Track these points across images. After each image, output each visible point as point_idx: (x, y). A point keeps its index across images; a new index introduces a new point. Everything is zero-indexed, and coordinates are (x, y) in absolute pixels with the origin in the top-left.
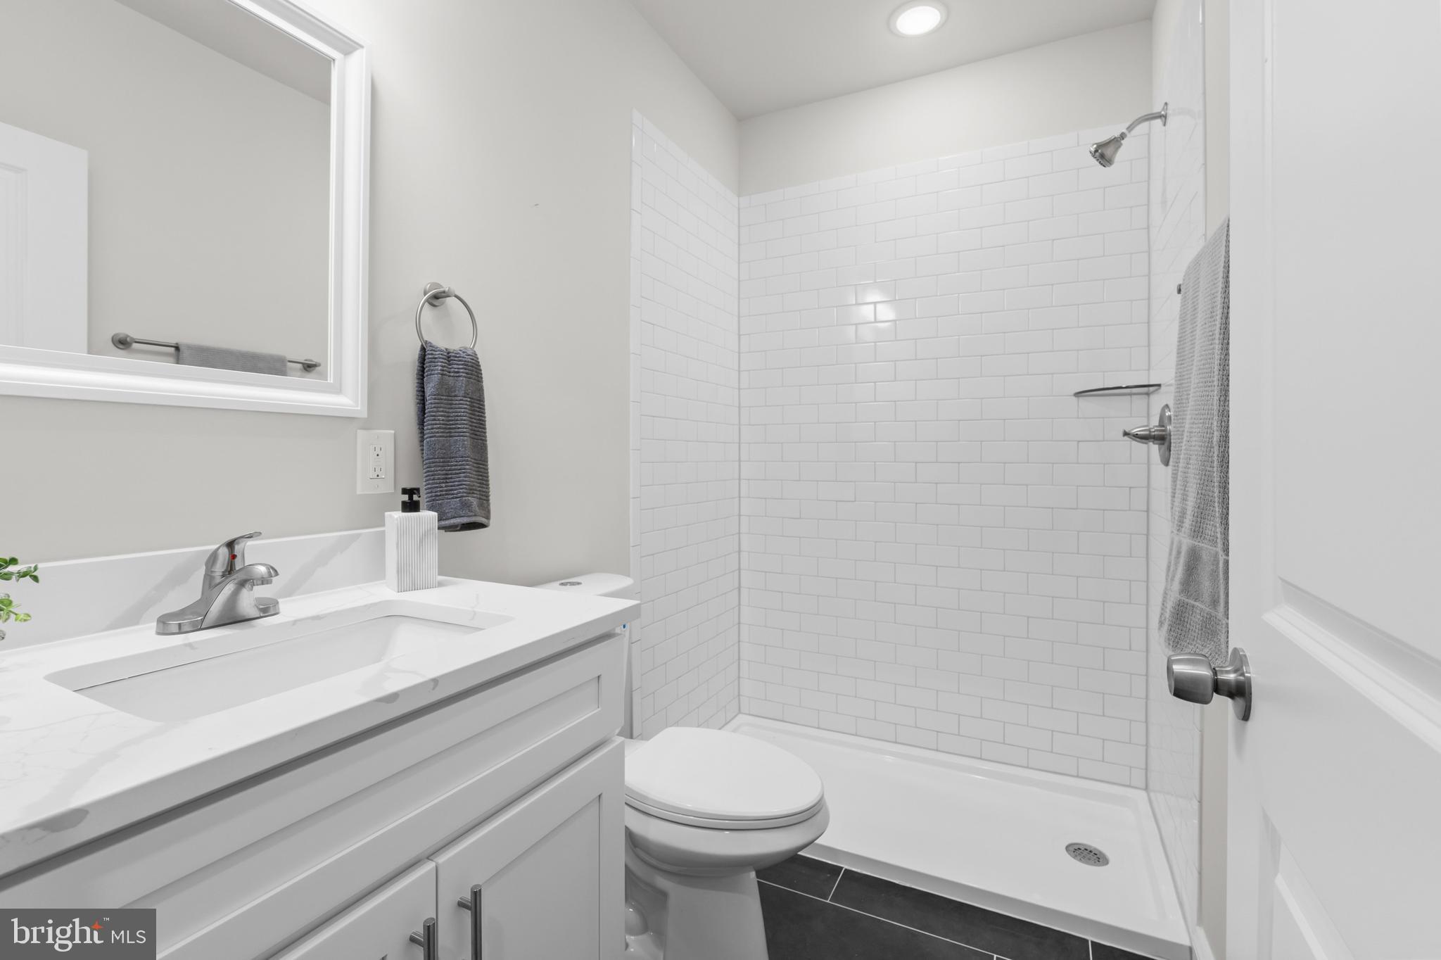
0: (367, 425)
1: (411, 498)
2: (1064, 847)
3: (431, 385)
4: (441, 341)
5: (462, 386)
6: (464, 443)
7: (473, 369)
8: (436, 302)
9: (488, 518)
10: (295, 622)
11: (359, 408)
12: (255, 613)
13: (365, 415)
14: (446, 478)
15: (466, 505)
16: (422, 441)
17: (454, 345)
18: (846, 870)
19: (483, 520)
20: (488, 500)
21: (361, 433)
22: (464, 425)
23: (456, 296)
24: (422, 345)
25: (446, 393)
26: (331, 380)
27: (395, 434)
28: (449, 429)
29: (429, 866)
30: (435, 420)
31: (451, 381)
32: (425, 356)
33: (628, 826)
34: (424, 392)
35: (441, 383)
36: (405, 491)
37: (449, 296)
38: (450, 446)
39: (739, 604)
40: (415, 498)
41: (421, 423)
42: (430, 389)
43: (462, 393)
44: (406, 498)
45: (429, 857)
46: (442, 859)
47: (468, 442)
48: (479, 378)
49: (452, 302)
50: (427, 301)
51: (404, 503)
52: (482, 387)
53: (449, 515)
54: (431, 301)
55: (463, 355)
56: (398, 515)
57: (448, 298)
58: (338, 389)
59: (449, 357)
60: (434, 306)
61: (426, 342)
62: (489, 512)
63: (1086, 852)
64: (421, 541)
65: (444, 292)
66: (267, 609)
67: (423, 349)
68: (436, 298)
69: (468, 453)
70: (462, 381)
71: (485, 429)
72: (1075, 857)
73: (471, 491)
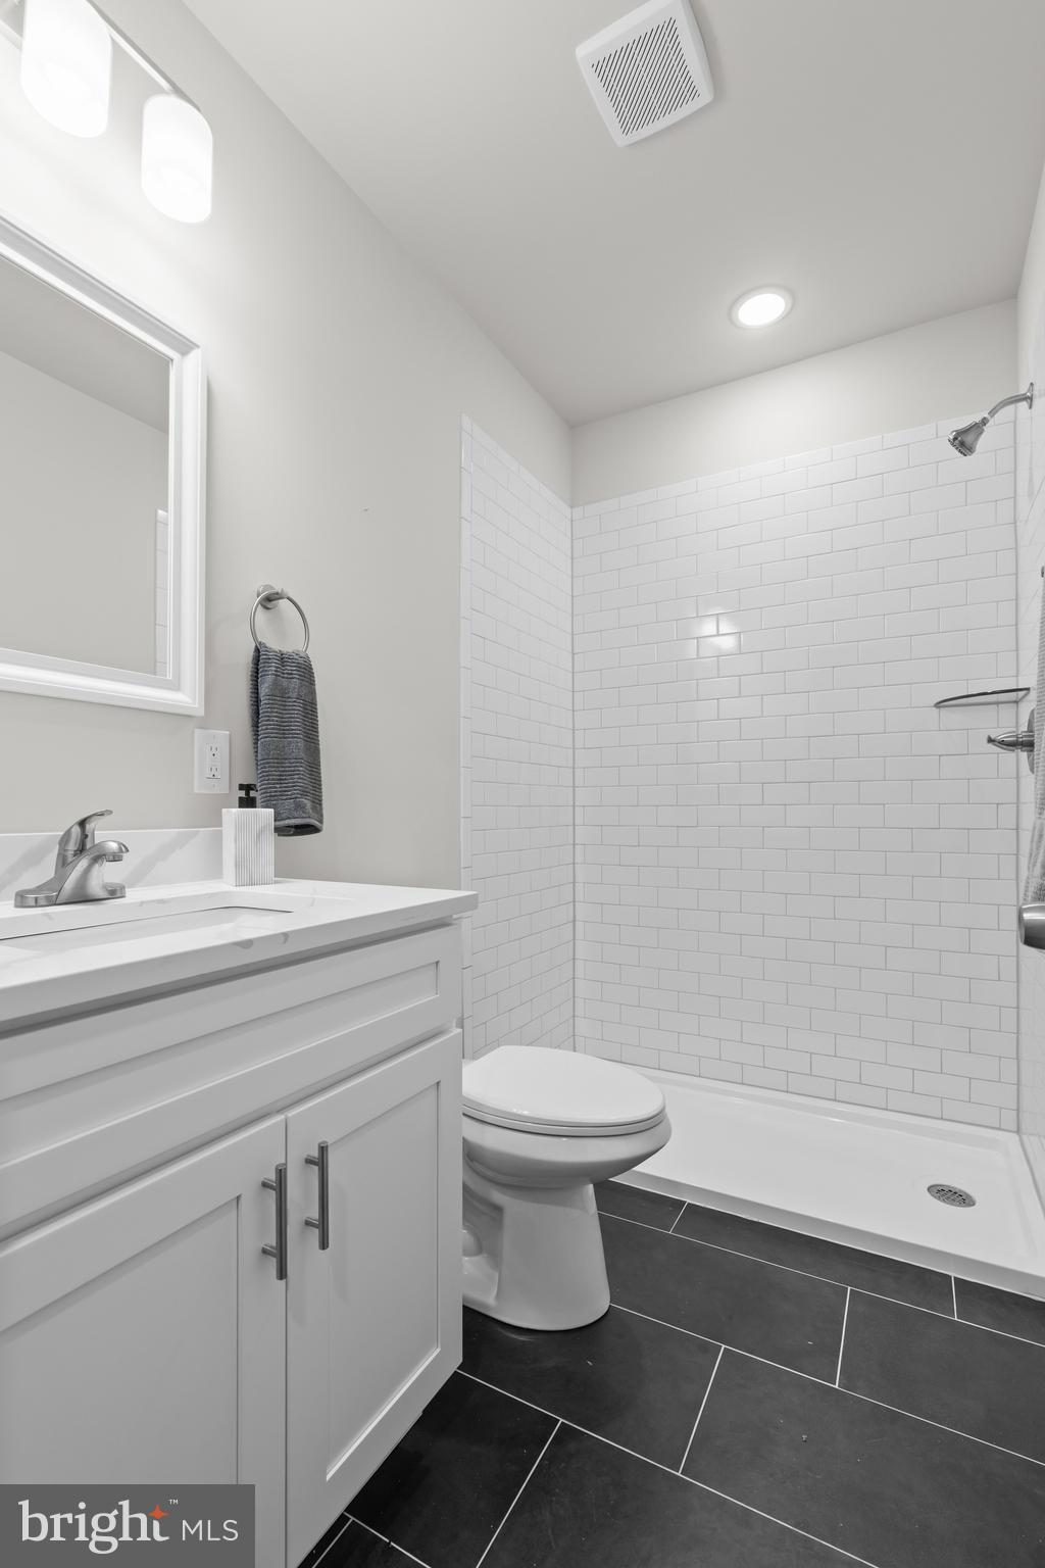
0: (204, 723)
1: (247, 794)
2: (926, 1189)
3: (266, 685)
4: (274, 644)
5: (295, 688)
6: (297, 746)
7: (306, 672)
8: (269, 605)
9: (321, 822)
10: (142, 903)
11: (196, 706)
12: (102, 894)
13: (201, 713)
14: (281, 780)
15: (299, 806)
16: (256, 743)
17: (288, 647)
18: (689, 1204)
19: (317, 823)
20: (321, 805)
21: (198, 732)
22: (297, 726)
23: (289, 599)
24: (256, 646)
25: (280, 694)
26: (170, 677)
27: (230, 735)
28: (283, 731)
29: (280, 1118)
30: (268, 720)
31: (285, 682)
32: (259, 656)
33: (466, 1136)
34: (257, 693)
35: (275, 684)
36: (241, 787)
37: (282, 598)
38: (284, 747)
39: (574, 939)
40: (252, 794)
41: (256, 725)
42: (264, 690)
43: (295, 695)
44: (242, 794)
45: (279, 1111)
46: (292, 1113)
47: (301, 744)
48: (312, 682)
49: (283, 604)
50: (260, 603)
51: (240, 798)
52: (315, 690)
53: (284, 816)
54: (265, 604)
55: (296, 657)
56: (236, 811)
57: (281, 601)
58: (175, 686)
59: (283, 658)
60: (268, 609)
61: (260, 643)
62: (322, 816)
63: (950, 1194)
64: (258, 837)
65: (277, 593)
66: (114, 893)
67: (257, 650)
68: (269, 600)
69: (302, 755)
70: (295, 683)
71: (317, 732)
72: (939, 1199)
73: (304, 793)
